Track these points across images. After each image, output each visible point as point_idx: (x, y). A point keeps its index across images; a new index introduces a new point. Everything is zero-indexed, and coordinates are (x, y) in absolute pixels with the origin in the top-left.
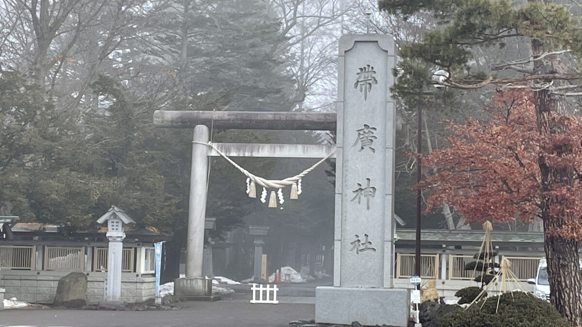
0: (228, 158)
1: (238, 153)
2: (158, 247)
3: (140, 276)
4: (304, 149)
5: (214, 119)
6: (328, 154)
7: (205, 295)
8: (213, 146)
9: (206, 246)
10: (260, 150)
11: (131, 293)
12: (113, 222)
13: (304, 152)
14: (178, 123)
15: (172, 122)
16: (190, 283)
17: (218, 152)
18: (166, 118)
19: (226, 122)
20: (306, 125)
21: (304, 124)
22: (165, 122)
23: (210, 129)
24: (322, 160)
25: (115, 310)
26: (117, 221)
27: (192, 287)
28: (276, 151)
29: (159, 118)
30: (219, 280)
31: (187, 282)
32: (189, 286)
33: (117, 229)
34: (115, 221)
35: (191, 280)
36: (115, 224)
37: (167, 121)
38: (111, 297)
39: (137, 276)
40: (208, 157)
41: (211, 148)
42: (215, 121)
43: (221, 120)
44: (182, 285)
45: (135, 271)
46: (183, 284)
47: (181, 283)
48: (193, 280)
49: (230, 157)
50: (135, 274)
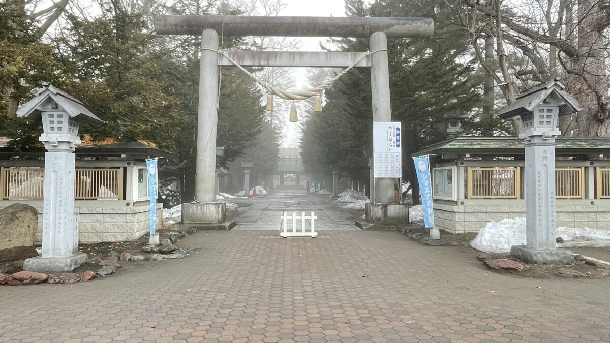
0: (241, 67)
1: (252, 61)
2: (152, 165)
3: (131, 205)
4: (327, 57)
5: (225, 22)
6: (354, 62)
7: (220, 222)
8: (224, 54)
9: (217, 170)
10: (278, 58)
11: (118, 228)
12: (52, 116)
13: (327, 60)
14: (183, 27)
15: (176, 25)
16: (201, 210)
17: (230, 61)
18: (169, 22)
19: (239, 25)
20: (329, 28)
21: (327, 27)
22: (168, 26)
23: (220, 34)
24: (348, 69)
25: (45, 281)
26: (59, 113)
27: (203, 213)
28: (296, 58)
29: (160, 21)
30: (223, 196)
31: (197, 208)
32: (200, 212)
33: (60, 129)
34: (56, 113)
35: (201, 205)
36: (56, 119)
37: (170, 25)
38: (51, 251)
39: (128, 204)
40: (219, 66)
41: (221, 56)
42: (226, 24)
43: (233, 24)
44: (190, 211)
45: (124, 198)
46: (193, 210)
47: (190, 209)
48: (204, 205)
49: (243, 66)
50: (125, 202)
